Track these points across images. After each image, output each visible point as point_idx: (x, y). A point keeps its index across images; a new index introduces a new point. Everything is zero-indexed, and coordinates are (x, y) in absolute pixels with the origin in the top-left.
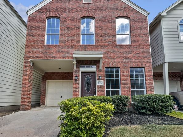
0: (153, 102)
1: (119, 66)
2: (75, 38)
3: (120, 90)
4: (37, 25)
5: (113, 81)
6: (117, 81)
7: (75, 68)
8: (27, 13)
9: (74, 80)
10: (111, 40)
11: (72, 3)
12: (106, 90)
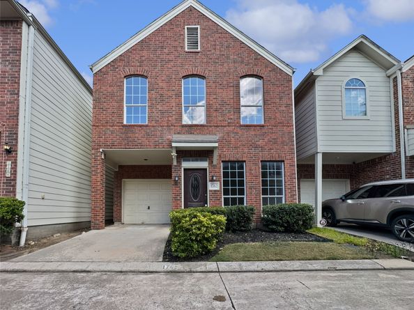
0: (287, 214)
1: (244, 159)
2: (174, 113)
3: (245, 196)
4: (110, 90)
5: (234, 183)
6: (241, 183)
7: (175, 163)
8: (91, 69)
9: (173, 183)
10: (232, 117)
11: (166, 51)
12: (223, 196)
